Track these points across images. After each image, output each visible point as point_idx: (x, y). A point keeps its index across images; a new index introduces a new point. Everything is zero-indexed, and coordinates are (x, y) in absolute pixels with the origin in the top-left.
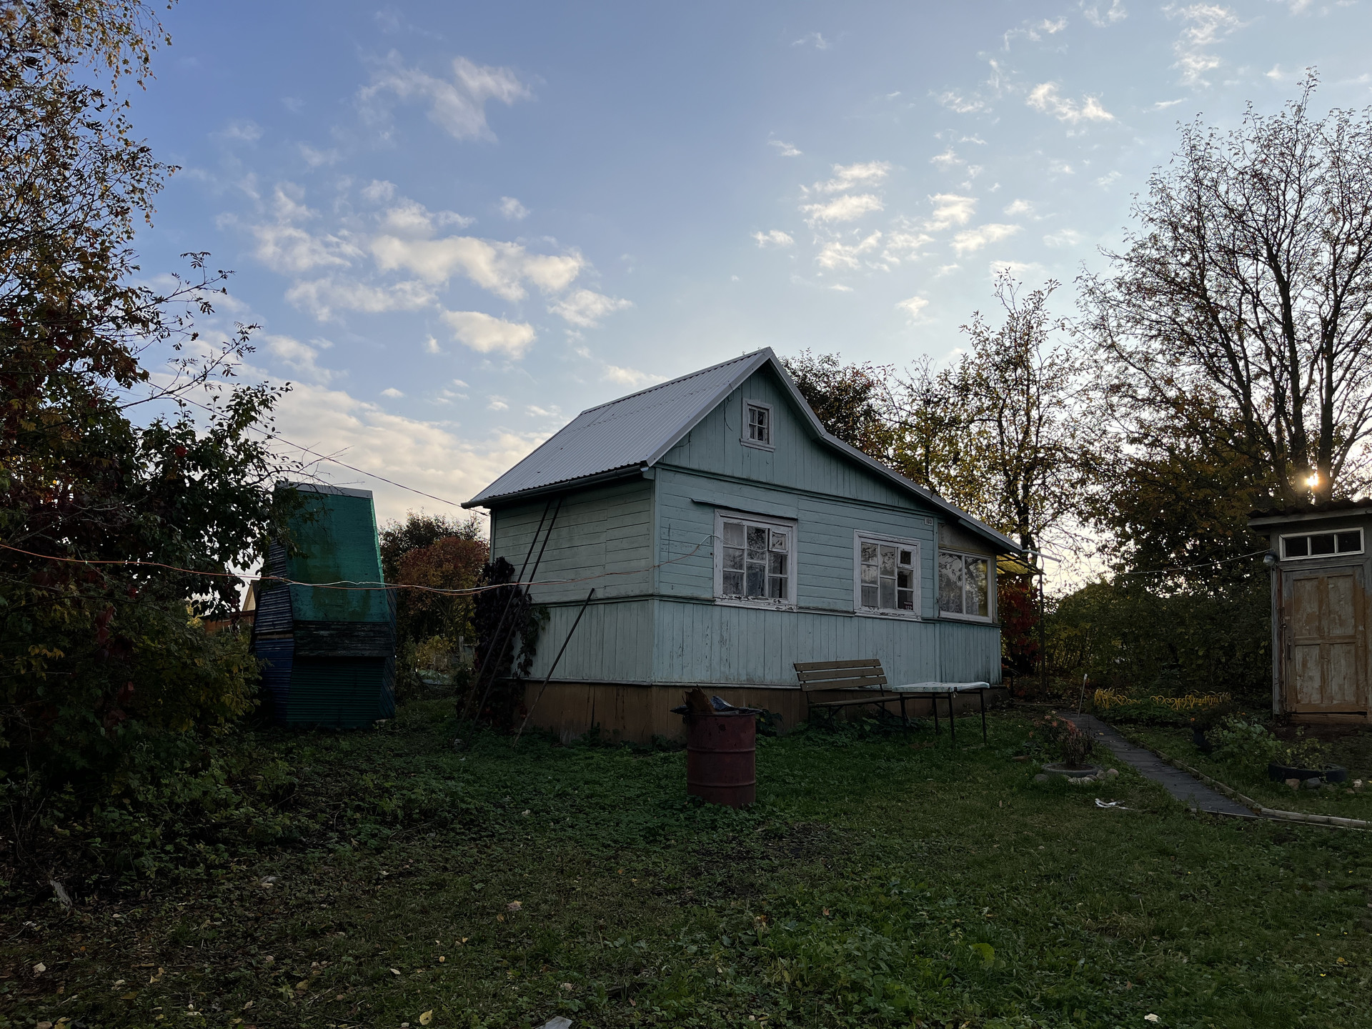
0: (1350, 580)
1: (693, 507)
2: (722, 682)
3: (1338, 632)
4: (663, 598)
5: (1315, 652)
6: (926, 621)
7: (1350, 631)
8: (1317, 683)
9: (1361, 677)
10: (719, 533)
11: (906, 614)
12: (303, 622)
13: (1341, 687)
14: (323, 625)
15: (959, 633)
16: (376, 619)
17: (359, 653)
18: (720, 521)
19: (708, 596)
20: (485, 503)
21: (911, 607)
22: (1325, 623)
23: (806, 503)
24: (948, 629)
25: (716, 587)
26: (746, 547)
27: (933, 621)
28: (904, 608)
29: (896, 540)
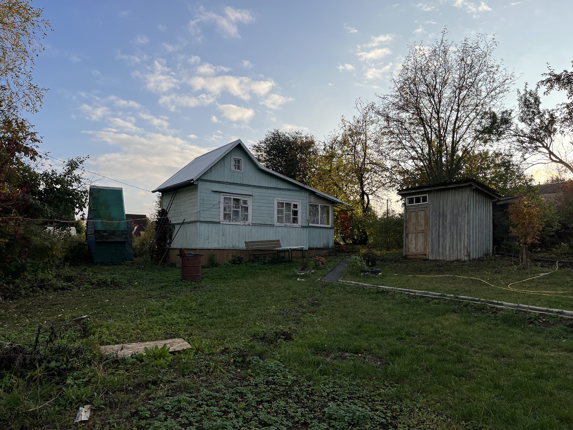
0: (424, 212)
1: (213, 193)
2: (223, 248)
3: (420, 229)
4: (201, 222)
5: (414, 235)
6: (303, 227)
7: (423, 229)
8: (414, 246)
9: (425, 243)
10: (222, 200)
11: (295, 225)
12: (98, 231)
13: (420, 246)
14: (105, 231)
15: (317, 231)
16: (122, 229)
17: (117, 240)
18: (222, 197)
19: (218, 221)
20: (159, 190)
21: (297, 223)
22: (417, 226)
23: (255, 190)
24: (312, 230)
25: (221, 218)
26: (232, 205)
27: (306, 227)
28: (294, 223)
29: (291, 200)
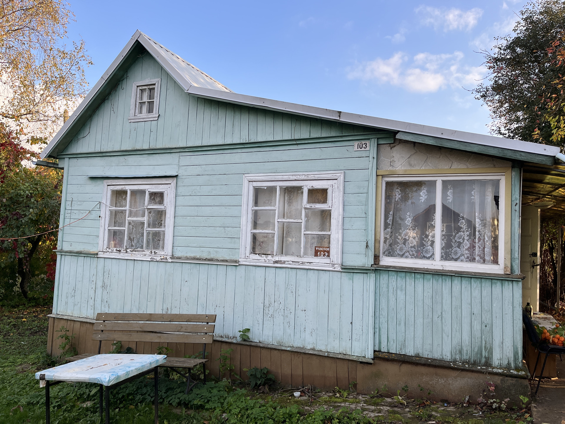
4: (62, 253)
6: (347, 270)
10: (107, 199)
15: (420, 287)
18: (107, 189)
19: (93, 250)
23: (188, 159)
24: (394, 279)
25: (101, 243)
26: (127, 208)
27: (364, 271)
28: (316, 255)
29: (303, 177)
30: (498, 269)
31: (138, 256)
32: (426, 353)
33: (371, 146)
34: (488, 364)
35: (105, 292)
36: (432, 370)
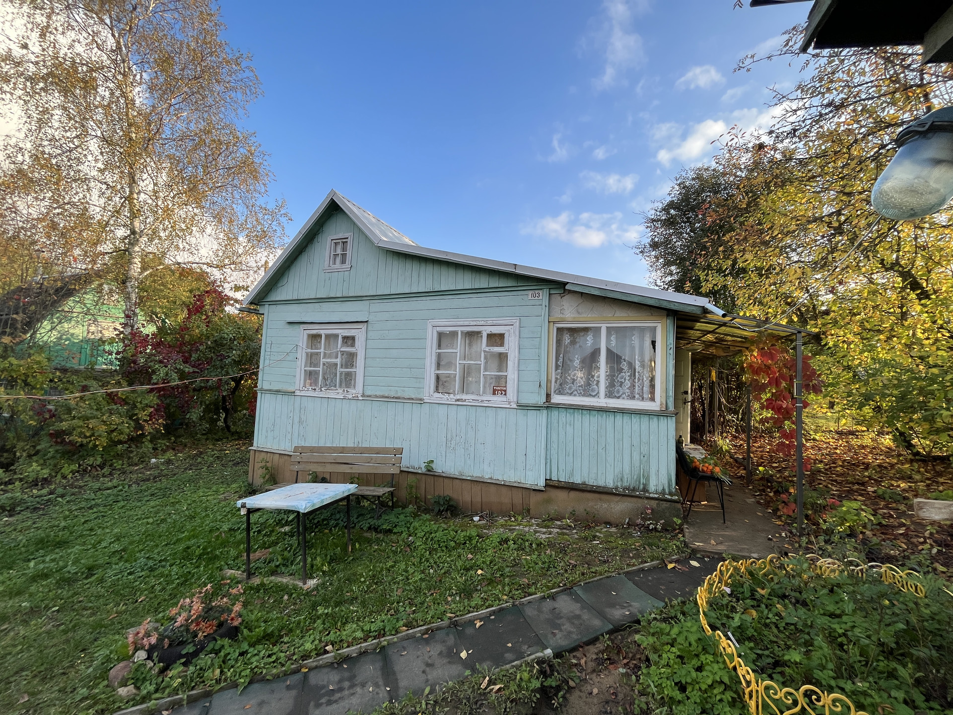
1: (288, 326)
4: (262, 391)
6: (524, 407)
10: (303, 342)
15: (587, 422)
18: (303, 333)
19: (291, 389)
21: (504, 392)
23: (377, 306)
25: (297, 382)
26: (322, 350)
27: (537, 408)
28: (494, 394)
29: (482, 323)
30: (654, 406)
31: (331, 394)
32: (591, 482)
33: (543, 295)
34: (645, 490)
35: (301, 427)
36: (596, 495)
